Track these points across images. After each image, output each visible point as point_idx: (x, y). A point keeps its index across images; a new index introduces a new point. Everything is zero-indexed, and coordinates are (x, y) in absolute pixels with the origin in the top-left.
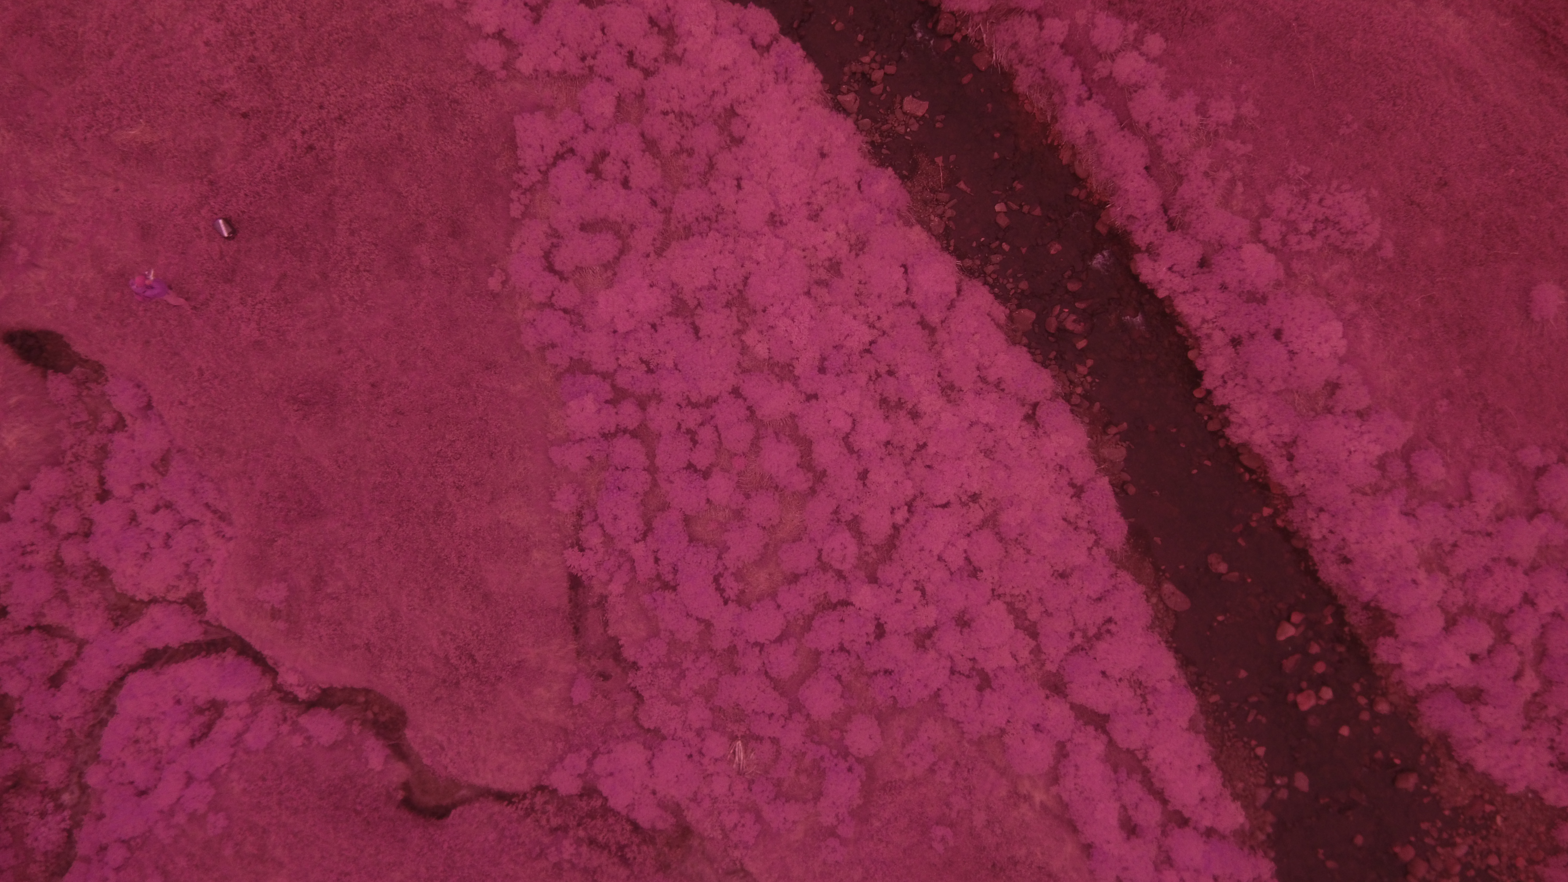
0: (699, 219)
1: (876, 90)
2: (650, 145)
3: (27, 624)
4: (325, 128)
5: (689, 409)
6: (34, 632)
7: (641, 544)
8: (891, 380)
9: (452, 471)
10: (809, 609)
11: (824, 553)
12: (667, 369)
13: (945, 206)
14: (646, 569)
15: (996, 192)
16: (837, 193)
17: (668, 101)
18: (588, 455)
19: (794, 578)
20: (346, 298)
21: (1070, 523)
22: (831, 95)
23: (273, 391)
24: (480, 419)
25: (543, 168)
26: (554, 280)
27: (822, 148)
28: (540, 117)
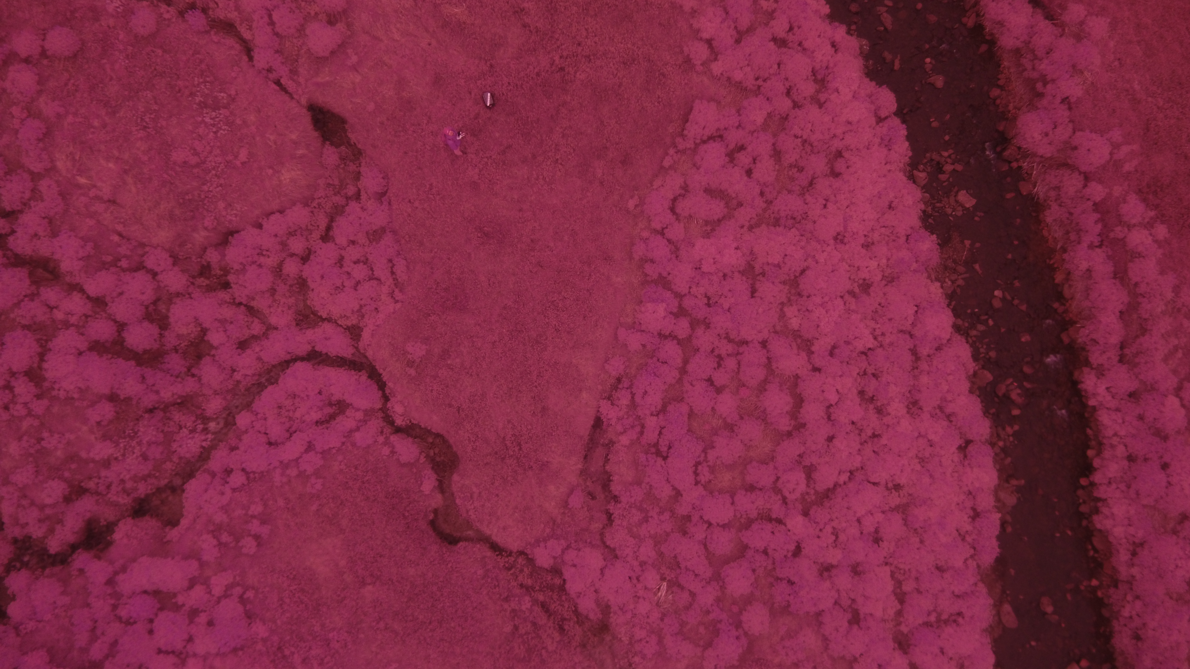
0: (789, 217)
1: (942, 177)
2: (777, 154)
3: (242, 300)
4: (576, 60)
5: (725, 341)
6: (242, 308)
7: (655, 418)
8: (874, 381)
9: (557, 317)
10: (754, 514)
11: (781, 481)
12: (723, 308)
13: (958, 276)
14: (651, 436)
15: (999, 281)
16: (888, 236)
17: (802, 130)
18: (643, 343)
19: (751, 488)
20: (541, 177)
21: (960, 534)
22: (910, 168)
23: (469, 218)
24: (588, 290)
25: (698, 141)
26: (672, 218)
27: (891, 203)
28: (713, 105)
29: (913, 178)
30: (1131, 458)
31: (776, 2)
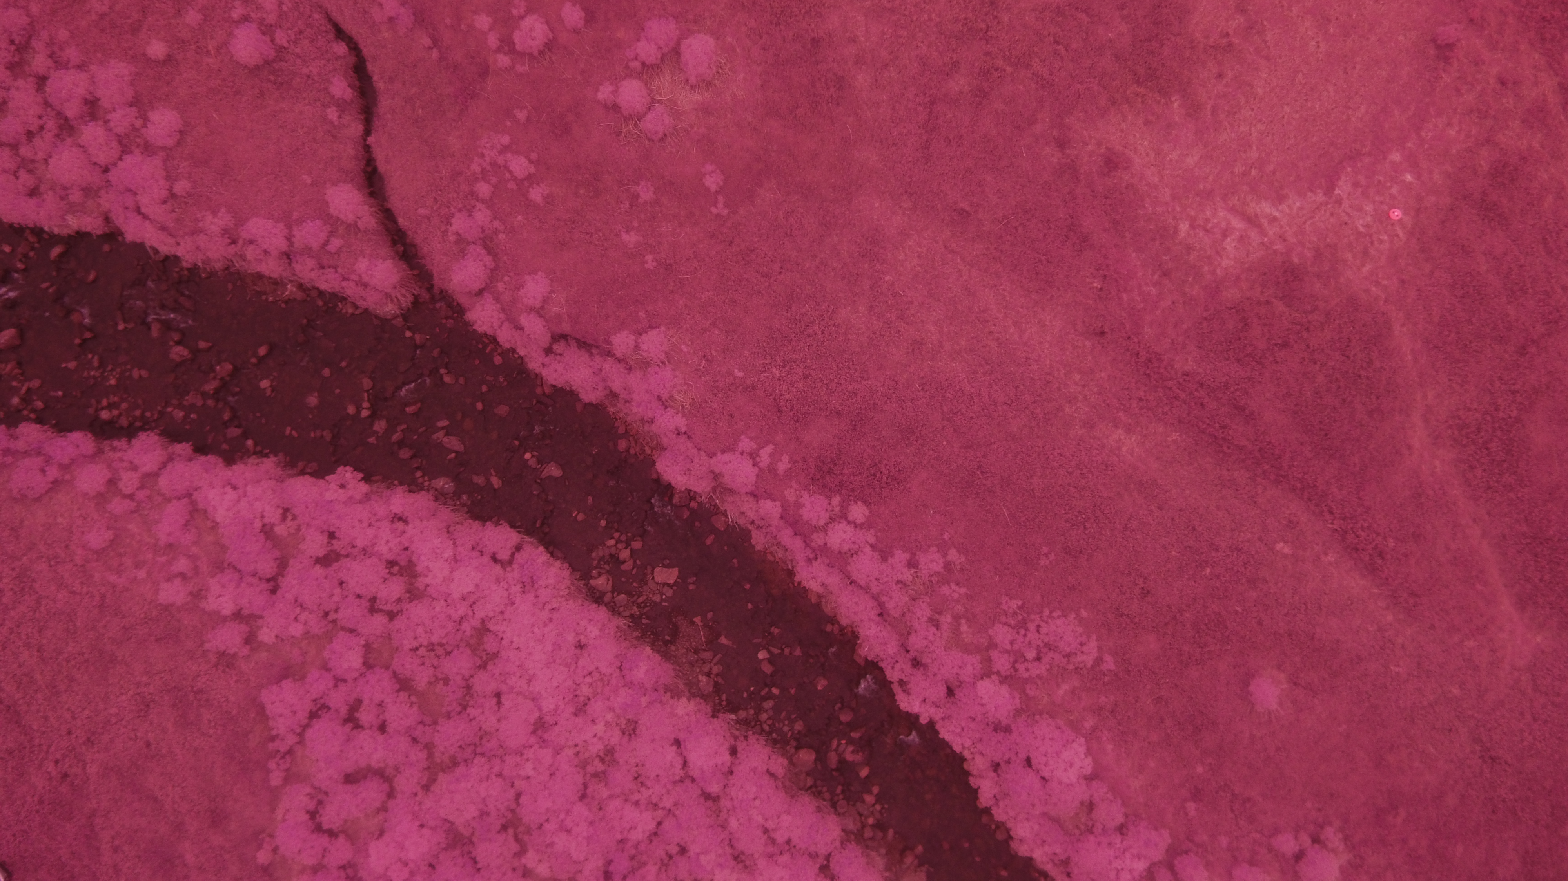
0: (463, 746)
1: (624, 567)
8: (683, 860)
13: (710, 662)
15: (756, 641)
16: (600, 682)
17: (415, 638)
22: (583, 582)
25: (298, 730)
26: (324, 840)
27: (579, 641)
28: (287, 684)
29: (595, 589)
31: (294, 518)
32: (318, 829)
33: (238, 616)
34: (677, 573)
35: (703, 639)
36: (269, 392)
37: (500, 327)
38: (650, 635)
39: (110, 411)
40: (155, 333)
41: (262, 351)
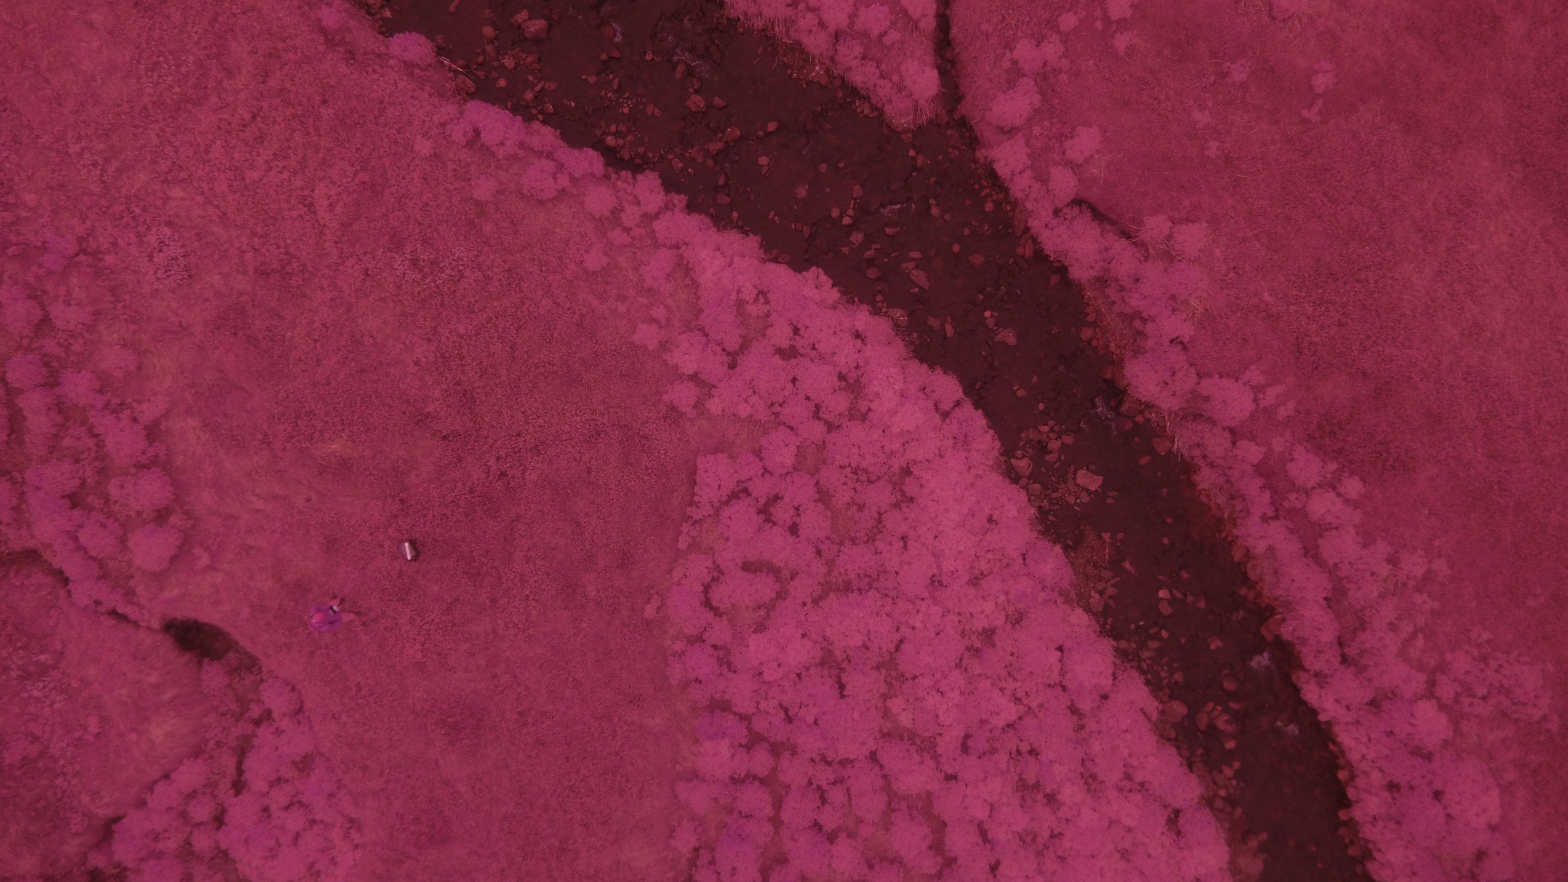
0: (861, 576)
1: (1050, 458)
2: (824, 497)
4: (519, 456)
5: (822, 766)
8: (1033, 762)
9: (582, 807)
12: (807, 722)
13: (1106, 583)
15: (1161, 577)
16: (999, 562)
17: (847, 457)
18: (714, 796)
20: (511, 625)
22: (1006, 458)
23: (424, 712)
24: (617, 754)
25: (717, 505)
26: (709, 616)
27: (991, 516)
28: (722, 458)
29: (1013, 469)
30: (1392, 787)
31: (767, 302)
32: (707, 603)
33: (694, 377)
34: (1100, 482)
35: (1107, 557)
36: (764, 170)
37: (1020, 173)
38: (1053, 533)
39: (616, 139)
40: (678, 75)
41: (772, 127)
